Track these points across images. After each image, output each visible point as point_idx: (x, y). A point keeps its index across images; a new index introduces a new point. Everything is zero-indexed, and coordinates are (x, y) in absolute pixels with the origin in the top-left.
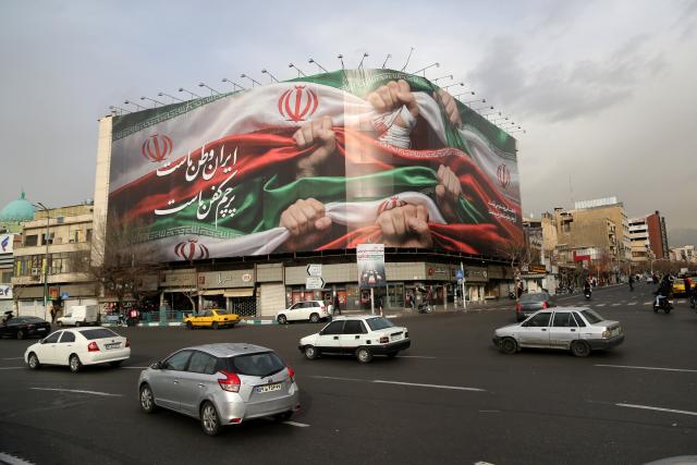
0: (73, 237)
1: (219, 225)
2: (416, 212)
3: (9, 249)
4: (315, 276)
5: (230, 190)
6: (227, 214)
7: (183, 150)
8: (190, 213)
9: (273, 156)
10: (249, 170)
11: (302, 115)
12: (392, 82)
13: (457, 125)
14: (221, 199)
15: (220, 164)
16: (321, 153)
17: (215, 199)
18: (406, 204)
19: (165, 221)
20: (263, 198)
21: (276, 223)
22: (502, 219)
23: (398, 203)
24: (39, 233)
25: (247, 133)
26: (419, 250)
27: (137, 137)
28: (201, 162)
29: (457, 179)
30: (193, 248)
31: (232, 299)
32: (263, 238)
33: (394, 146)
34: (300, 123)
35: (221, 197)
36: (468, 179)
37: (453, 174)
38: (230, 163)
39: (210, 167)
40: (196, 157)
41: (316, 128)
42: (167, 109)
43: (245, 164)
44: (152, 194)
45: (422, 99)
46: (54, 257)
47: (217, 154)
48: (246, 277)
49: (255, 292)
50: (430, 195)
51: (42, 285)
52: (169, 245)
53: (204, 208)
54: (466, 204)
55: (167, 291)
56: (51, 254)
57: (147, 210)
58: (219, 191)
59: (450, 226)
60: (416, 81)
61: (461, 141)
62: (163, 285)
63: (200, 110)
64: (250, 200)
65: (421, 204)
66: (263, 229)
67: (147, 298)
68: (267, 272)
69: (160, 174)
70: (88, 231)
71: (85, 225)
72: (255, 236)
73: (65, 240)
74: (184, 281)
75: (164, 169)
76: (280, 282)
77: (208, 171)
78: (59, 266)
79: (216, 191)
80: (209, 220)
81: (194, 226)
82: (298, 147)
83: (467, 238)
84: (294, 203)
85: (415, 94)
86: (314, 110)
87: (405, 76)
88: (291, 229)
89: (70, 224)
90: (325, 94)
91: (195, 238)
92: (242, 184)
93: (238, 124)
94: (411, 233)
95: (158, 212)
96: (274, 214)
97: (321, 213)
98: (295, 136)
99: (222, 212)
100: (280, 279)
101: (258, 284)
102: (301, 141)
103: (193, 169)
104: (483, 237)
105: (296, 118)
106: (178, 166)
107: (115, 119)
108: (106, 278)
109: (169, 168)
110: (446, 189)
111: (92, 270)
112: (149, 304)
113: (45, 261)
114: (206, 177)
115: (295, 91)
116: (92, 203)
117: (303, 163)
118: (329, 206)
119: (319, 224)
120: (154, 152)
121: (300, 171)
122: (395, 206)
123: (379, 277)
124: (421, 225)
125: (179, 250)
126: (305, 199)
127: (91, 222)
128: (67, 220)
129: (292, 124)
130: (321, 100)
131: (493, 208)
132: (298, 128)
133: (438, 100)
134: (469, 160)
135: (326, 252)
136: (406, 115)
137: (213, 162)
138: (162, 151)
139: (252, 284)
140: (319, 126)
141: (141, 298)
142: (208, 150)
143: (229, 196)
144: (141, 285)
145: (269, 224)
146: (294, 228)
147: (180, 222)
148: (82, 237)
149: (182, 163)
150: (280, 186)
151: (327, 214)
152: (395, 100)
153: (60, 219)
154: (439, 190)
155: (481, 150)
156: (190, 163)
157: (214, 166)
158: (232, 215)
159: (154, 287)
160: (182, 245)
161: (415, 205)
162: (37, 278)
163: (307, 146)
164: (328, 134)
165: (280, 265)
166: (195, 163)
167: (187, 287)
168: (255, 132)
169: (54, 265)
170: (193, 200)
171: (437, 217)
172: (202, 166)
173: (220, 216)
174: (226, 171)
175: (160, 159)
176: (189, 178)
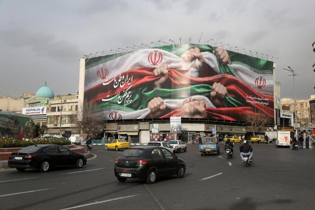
0: (70, 108)
1: (126, 106)
2: (199, 103)
3: (45, 112)
4: (156, 128)
5: (130, 92)
6: (129, 102)
7: (113, 75)
8: (115, 101)
9: (146, 79)
10: (137, 85)
11: (157, 63)
12: (191, 49)
13: (227, 62)
14: (126, 96)
15: (126, 82)
16: (163, 79)
17: (124, 96)
18: (195, 100)
19: (106, 104)
20: (142, 96)
21: (146, 106)
22: (256, 104)
23: (192, 100)
24: (56, 106)
25: (136, 69)
26: (200, 119)
27: (95, 68)
28: (119, 80)
29: (225, 87)
30: (116, 115)
31: (130, 136)
32: (141, 112)
33: (191, 76)
34: (156, 66)
35: (127, 95)
36: (233, 87)
37: (222, 86)
38: (130, 82)
39: (123, 83)
40: (117, 78)
41: (162, 69)
42: (106, 57)
43: (136, 82)
44: (101, 92)
45: (206, 55)
46: (63, 116)
47: (125, 77)
48: (135, 127)
49: (139, 133)
50: (207, 96)
51: (58, 128)
52: (107, 114)
53: (120, 99)
54: (230, 99)
55: (106, 132)
57: (99, 99)
59: (218, 109)
60: (203, 47)
61: (229, 70)
62: (105, 129)
63: (119, 58)
64: (137, 97)
65: (202, 100)
66: (142, 108)
67: (98, 135)
68: (143, 125)
69: (104, 84)
70: (76, 106)
71: (75, 103)
72: (139, 111)
73: (67, 110)
74: (112, 128)
75: (106, 82)
76: (147, 130)
77: (122, 84)
78: (65, 120)
79: (125, 92)
80: (122, 104)
81: (116, 106)
82: (155, 76)
83: (228, 114)
84: (153, 99)
85: (203, 53)
86: (161, 61)
87: (198, 46)
88: (152, 109)
89: (69, 103)
90: (165, 55)
91: (117, 111)
94: (197, 112)
95: (103, 100)
96: (145, 102)
97: (162, 103)
98: (154, 71)
99: (127, 101)
100: (148, 129)
101: (140, 130)
102: (156, 74)
103: (116, 83)
104: (240, 113)
105: (154, 64)
106: (111, 82)
107: (86, 60)
108: (83, 126)
109: (107, 82)
110: (217, 93)
111: (78, 123)
112: (100, 136)
113: (59, 118)
114: (121, 86)
115: (154, 53)
116: (78, 93)
117: (157, 83)
118: (165, 100)
119: (161, 107)
120: (101, 75)
122: (190, 101)
123: (178, 129)
124: (201, 109)
125: (111, 116)
126: (157, 97)
127: (77, 102)
128: (68, 101)
129: (153, 66)
130: (164, 57)
131: (249, 99)
132: (155, 68)
133: (216, 54)
134: (234, 78)
135: (164, 119)
136: (198, 63)
137: (124, 81)
138: (104, 75)
139: (138, 130)
141: (97, 134)
142: (122, 76)
143: (130, 95)
144: (96, 129)
145: (144, 107)
147: (111, 104)
148: (74, 109)
149: (112, 80)
150: (148, 92)
151: (164, 104)
152: (193, 57)
153: (65, 101)
154: (213, 94)
155: (243, 71)
156: (115, 81)
158: (131, 103)
159: (101, 130)
160: (112, 114)
161: (199, 101)
162: (56, 125)
163: (158, 76)
164: (166, 71)
165: (148, 123)
166: (117, 81)
167: (112, 131)
168: (139, 69)
169: (63, 120)
170: (116, 96)
171: (210, 105)
172: (120, 82)
173: (126, 103)
174: (128, 84)
175: (104, 78)
176: (115, 87)
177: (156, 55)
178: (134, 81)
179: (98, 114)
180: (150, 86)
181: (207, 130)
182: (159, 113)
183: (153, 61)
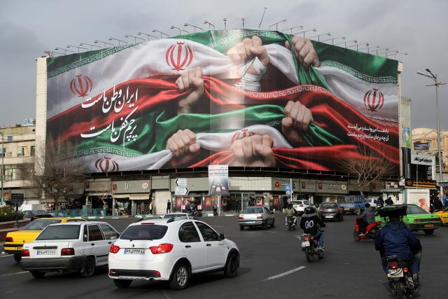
0: (20, 152)
1: (126, 147)
2: (262, 140)
4: (182, 186)
5: (133, 121)
6: (131, 139)
8: (106, 137)
9: (163, 96)
11: (182, 66)
12: (246, 39)
13: (313, 64)
14: (127, 127)
15: (126, 101)
16: (194, 96)
17: (123, 127)
18: (253, 134)
19: (88, 143)
20: (155, 127)
21: (164, 147)
22: (366, 140)
23: (248, 134)
25: (144, 78)
26: (263, 168)
27: (66, 76)
28: (113, 99)
29: (308, 110)
30: (107, 163)
31: (135, 201)
32: (154, 158)
33: (246, 90)
34: (180, 72)
35: (127, 126)
36: (322, 109)
37: (304, 107)
38: (133, 101)
39: (120, 103)
40: (109, 95)
41: (192, 76)
42: (87, 54)
43: (144, 101)
44: (79, 122)
45: (273, 50)
46: (6, 167)
47: (124, 93)
48: (145, 185)
49: (151, 196)
50: (275, 127)
52: (91, 161)
53: (116, 133)
54: (317, 131)
55: (90, 195)
56: (4, 165)
57: (74, 133)
58: (126, 121)
60: (268, 35)
61: (316, 77)
62: (87, 190)
63: (111, 57)
64: (147, 129)
65: (266, 133)
66: (155, 150)
67: (75, 201)
68: (159, 182)
69: (84, 106)
70: (32, 147)
71: (29, 142)
72: (150, 156)
73: (15, 154)
74: (102, 188)
75: (87, 103)
76: (167, 190)
77: (118, 106)
78: (10, 174)
79: (123, 121)
80: (119, 143)
81: (108, 147)
82: (179, 91)
83: (314, 158)
84: (176, 132)
85: (267, 47)
86: (190, 63)
87: (258, 33)
88: (173, 151)
89: (17, 142)
90: (198, 50)
91: (109, 156)
92: (141, 117)
93: (138, 70)
94: (258, 156)
95: (83, 136)
96: (162, 140)
97: (194, 140)
98: (177, 82)
99: (128, 137)
100: (168, 187)
101: (153, 191)
102: (181, 86)
103: (108, 103)
104: (336, 156)
105: (178, 68)
106: (97, 101)
107: (48, 60)
108: (46, 184)
109: (90, 102)
110: (294, 120)
111: (36, 178)
112: (78, 203)
114: (117, 110)
115: (177, 46)
116: (34, 122)
117: (183, 103)
118: (199, 135)
119: (192, 148)
120: (79, 89)
121: (180, 108)
122: (245, 135)
123: (223, 188)
124: (266, 149)
125: (98, 164)
126: (183, 130)
127: (34, 140)
128: (15, 138)
129: (175, 72)
130: (195, 54)
131: (353, 131)
132: (179, 76)
133: (291, 48)
134: (324, 91)
135: (196, 169)
136: (258, 65)
137: (121, 99)
138: (84, 89)
139: (149, 191)
140: (193, 75)
141: (72, 200)
142: (117, 90)
143: (133, 126)
144: (71, 190)
145: (159, 147)
146: (176, 151)
147: (98, 143)
148: (28, 152)
149: (100, 99)
150: (167, 119)
151: (197, 141)
152: (249, 54)
153: (10, 138)
154: (286, 121)
155: (342, 80)
156: (105, 99)
157: (122, 103)
158: (135, 140)
159: (81, 192)
160: (100, 161)
161: (262, 135)
163: (185, 90)
164: (199, 81)
165: (168, 177)
166: (109, 100)
167: (101, 192)
168: (150, 77)
169: (6, 174)
170: (108, 128)
171: (281, 142)
172: (114, 102)
173: (126, 140)
174: (130, 106)
175: (83, 94)
176: (105, 111)
177: (180, 50)
178: (141, 100)
179: (75, 162)
180: (171, 108)
181: (276, 189)
182: (186, 159)
183: (176, 63)
